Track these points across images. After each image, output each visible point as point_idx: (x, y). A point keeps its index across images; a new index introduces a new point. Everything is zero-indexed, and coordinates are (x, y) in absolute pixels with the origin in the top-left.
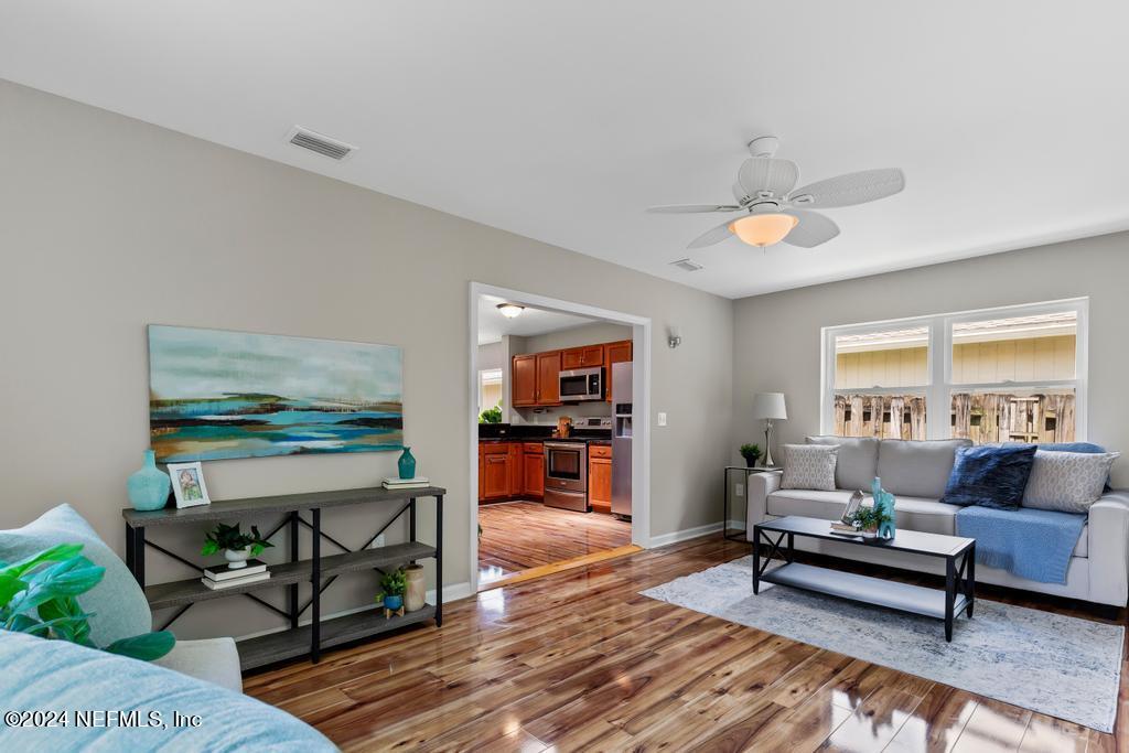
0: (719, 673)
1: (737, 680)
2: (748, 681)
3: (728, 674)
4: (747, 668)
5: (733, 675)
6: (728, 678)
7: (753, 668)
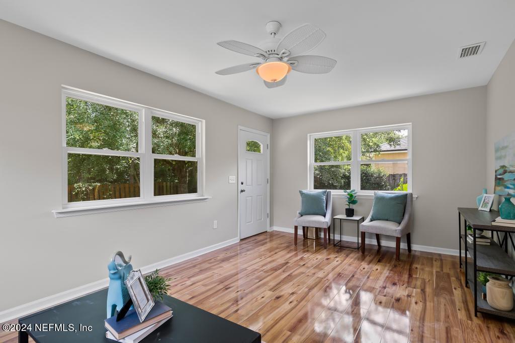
0: (295, 303)
1: (287, 300)
2: (281, 300)
3: (291, 302)
4: (282, 307)
5: (288, 302)
6: (291, 300)
7: (278, 308)
